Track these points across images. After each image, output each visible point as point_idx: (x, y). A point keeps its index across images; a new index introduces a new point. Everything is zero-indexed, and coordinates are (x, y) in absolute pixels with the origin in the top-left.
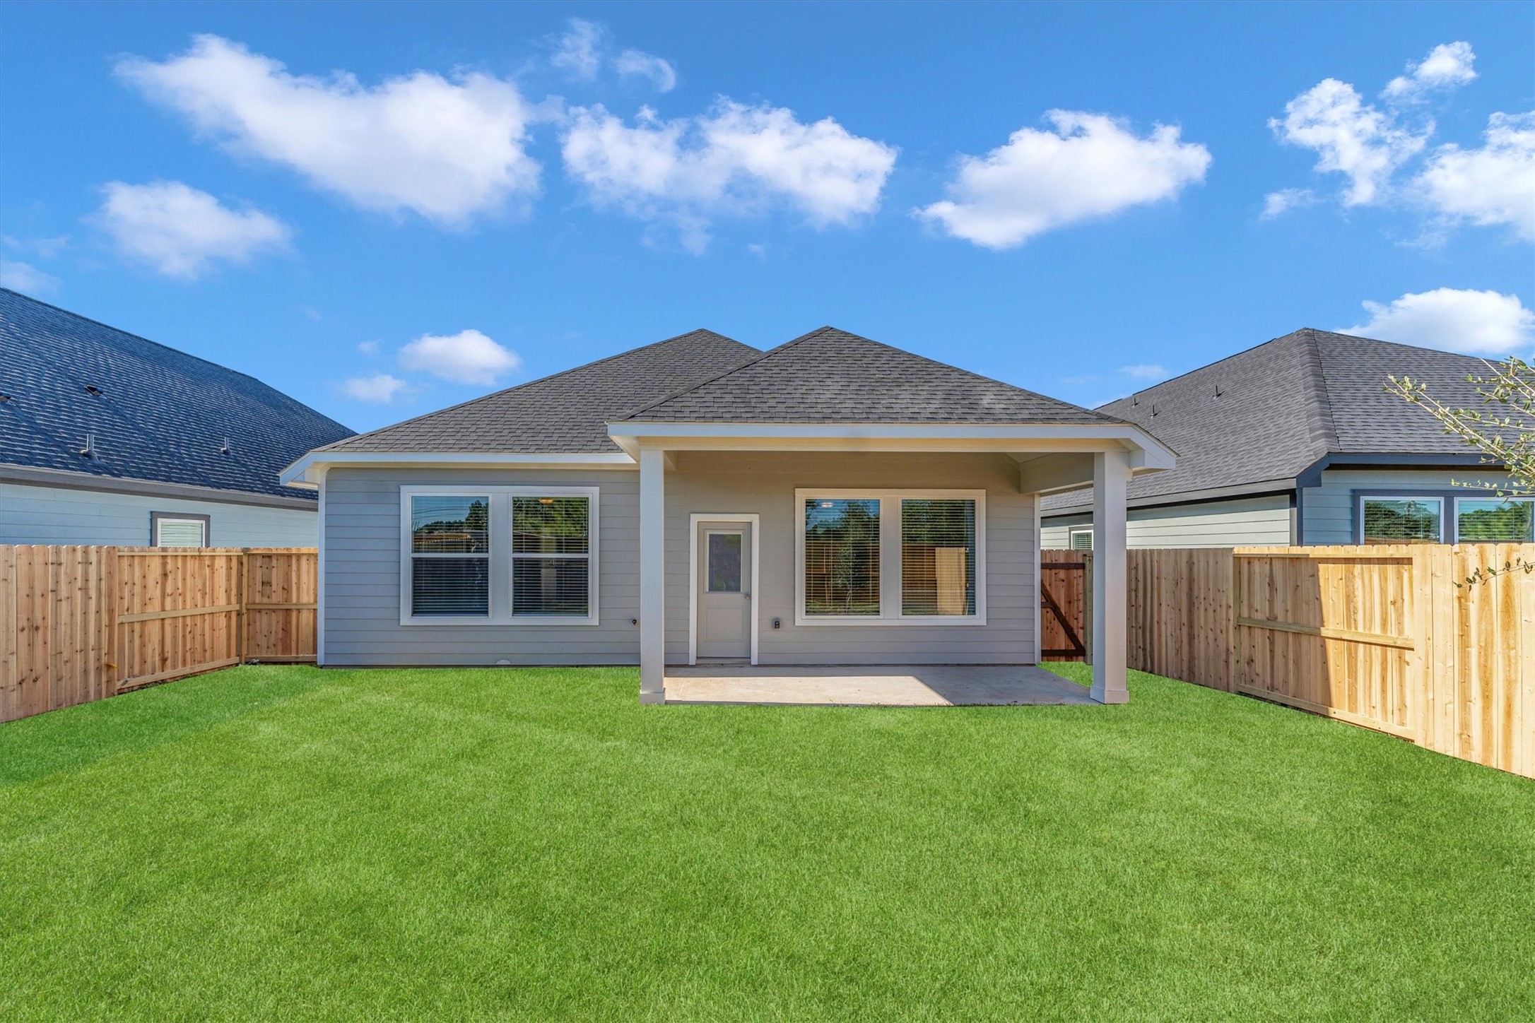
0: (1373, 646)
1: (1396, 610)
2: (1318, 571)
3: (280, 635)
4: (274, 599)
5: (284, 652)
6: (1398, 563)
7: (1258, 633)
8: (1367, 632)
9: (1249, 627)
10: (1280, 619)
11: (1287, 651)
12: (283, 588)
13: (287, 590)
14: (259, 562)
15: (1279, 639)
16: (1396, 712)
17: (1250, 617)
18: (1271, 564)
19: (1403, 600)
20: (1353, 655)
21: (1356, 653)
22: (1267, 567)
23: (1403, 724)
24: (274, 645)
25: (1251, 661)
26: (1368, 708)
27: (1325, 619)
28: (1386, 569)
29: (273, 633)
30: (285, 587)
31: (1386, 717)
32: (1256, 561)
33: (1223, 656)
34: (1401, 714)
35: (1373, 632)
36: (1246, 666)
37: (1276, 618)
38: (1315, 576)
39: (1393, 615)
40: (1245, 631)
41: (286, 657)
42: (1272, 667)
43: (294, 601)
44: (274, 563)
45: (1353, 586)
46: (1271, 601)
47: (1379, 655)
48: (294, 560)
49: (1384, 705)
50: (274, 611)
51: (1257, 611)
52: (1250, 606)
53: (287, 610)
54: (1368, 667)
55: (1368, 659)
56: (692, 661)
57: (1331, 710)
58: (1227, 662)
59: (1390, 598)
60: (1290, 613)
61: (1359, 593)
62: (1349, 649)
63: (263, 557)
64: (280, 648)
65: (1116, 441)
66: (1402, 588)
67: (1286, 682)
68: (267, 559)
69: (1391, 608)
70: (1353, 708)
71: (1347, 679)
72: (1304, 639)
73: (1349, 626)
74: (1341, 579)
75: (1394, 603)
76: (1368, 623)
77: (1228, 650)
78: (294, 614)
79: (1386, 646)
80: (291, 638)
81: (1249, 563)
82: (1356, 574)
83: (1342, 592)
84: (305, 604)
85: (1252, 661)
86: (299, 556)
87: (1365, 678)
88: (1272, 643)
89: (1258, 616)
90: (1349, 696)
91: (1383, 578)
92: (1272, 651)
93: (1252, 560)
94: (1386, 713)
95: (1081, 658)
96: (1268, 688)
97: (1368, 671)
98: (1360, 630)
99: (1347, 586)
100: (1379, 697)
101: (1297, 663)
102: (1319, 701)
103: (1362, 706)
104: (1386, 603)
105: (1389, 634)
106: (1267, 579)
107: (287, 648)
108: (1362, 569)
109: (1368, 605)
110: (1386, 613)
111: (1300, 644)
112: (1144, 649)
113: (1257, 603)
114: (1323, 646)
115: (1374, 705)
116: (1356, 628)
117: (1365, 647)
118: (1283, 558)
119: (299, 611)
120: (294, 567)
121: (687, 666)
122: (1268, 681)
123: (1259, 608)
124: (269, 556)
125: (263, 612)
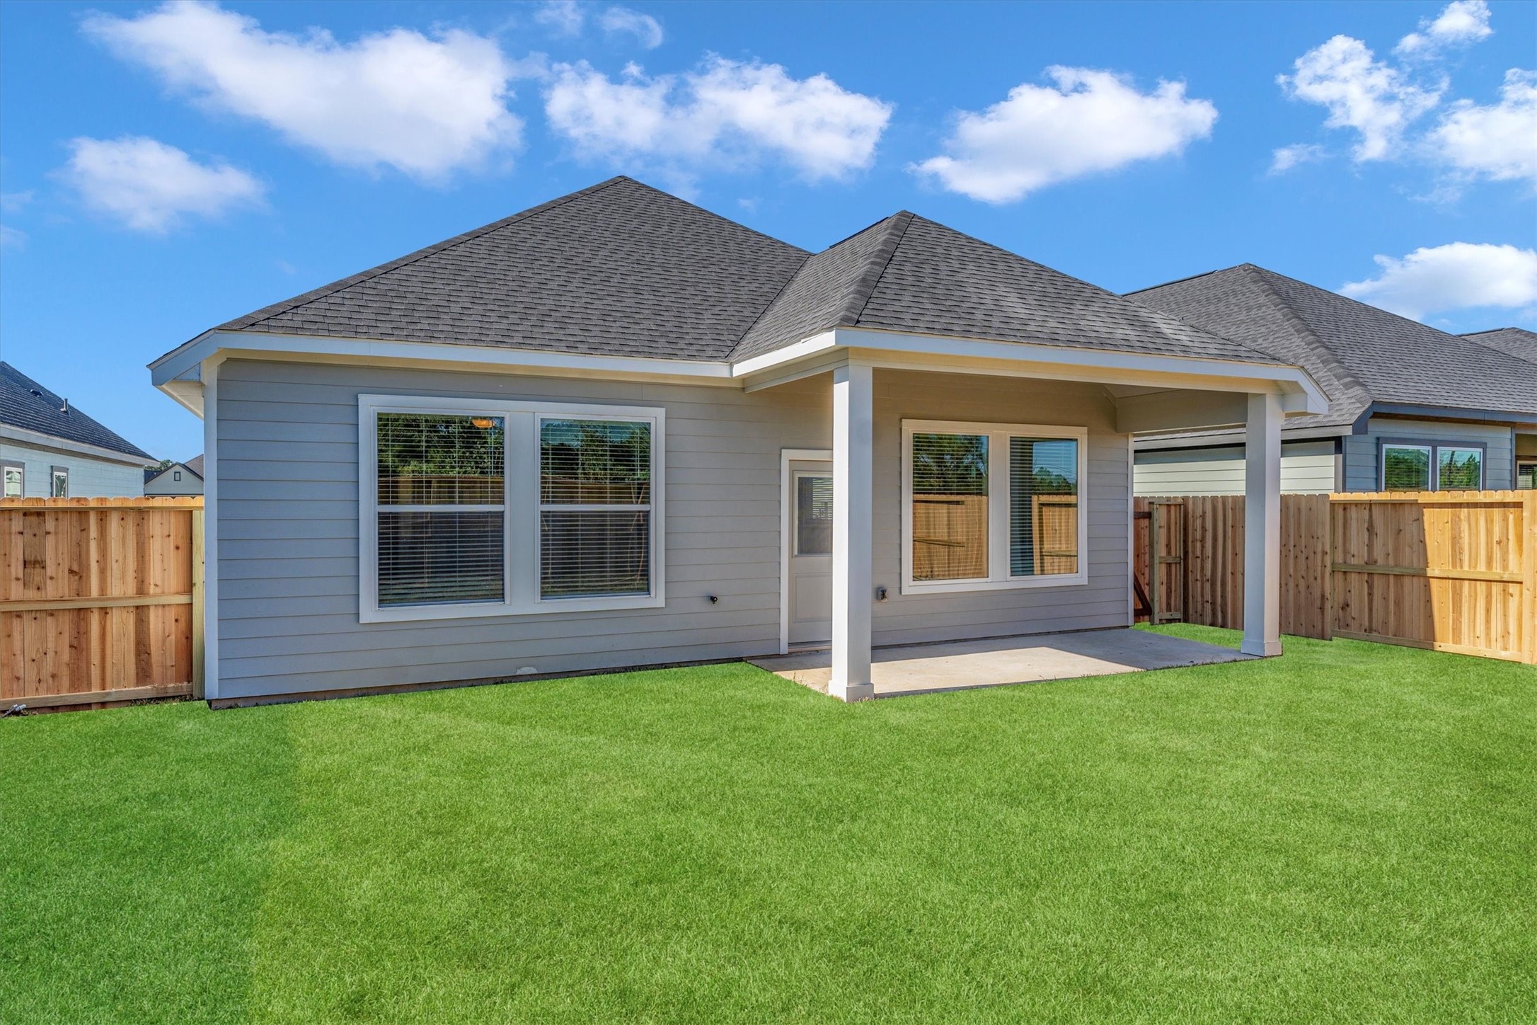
0: (1478, 583)
1: (1501, 549)
2: (1423, 515)
3: (66, 655)
4: (51, 591)
5: (74, 686)
6: (1504, 507)
7: (1354, 578)
8: (1472, 570)
9: (1345, 572)
10: (1380, 561)
11: (1388, 594)
12: (71, 571)
13: (78, 574)
14: (17, 524)
15: (1378, 582)
16: (1500, 639)
17: (1345, 562)
18: (1370, 510)
19: (1508, 539)
20: (1458, 591)
21: (1461, 590)
22: (1366, 512)
23: (1506, 649)
24: (53, 676)
25: (1346, 606)
26: (1472, 638)
27: (1429, 560)
28: (1493, 512)
29: (51, 654)
30: (75, 568)
31: (1490, 645)
32: (1353, 508)
33: (1318, 603)
34: (1504, 641)
35: (1478, 569)
36: (1341, 611)
37: (1376, 562)
38: (1419, 520)
39: (1498, 552)
40: (1339, 577)
41: (81, 696)
42: (1370, 610)
43: (95, 592)
44: (50, 525)
45: (1460, 528)
46: (1370, 546)
47: (1484, 590)
48: (93, 518)
49: (1488, 634)
50: (51, 613)
51: (1353, 556)
52: (1346, 552)
53: (80, 610)
54: (1473, 602)
55: (1473, 594)
56: (784, 649)
57: (1436, 644)
58: (1322, 609)
59: (1496, 538)
60: (1391, 558)
61: (1465, 535)
62: (1454, 587)
63: (25, 514)
64: (65, 681)
65: (1275, 383)
66: (1507, 529)
67: (1385, 623)
68: (34, 519)
69: (1496, 548)
70: (1457, 639)
71: (1451, 614)
72: (1407, 581)
73: (1454, 566)
74: (1448, 522)
75: (1499, 543)
76: (1473, 561)
77: (1323, 596)
78: (95, 620)
79: (1491, 581)
80: (88, 663)
81: (1345, 509)
82: (1462, 517)
83: (1448, 535)
84: (114, 599)
85: (1348, 605)
86: (103, 513)
87: (1469, 611)
88: (1371, 587)
89: (1353, 561)
90: (1453, 629)
91: (1489, 522)
92: (1370, 594)
93: (1348, 506)
94: (1490, 641)
95: (1147, 617)
96: (1365, 631)
97: (1472, 605)
98: (1466, 568)
99: (1453, 529)
100: (1483, 627)
101: (1398, 603)
102: (1422, 637)
103: (1466, 637)
104: (1492, 543)
105: (1494, 570)
106: (1366, 525)
107: (79, 677)
108: (1469, 513)
109: (1474, 546)
110: (1492, 552)
111: (1402, 586)
112: (1213, 603)
113: (1353, 549)
114: (1427, 587)
115: (1478, 635)
116: (1461, 567)
117: (1470, 585)
118: (1384, 504)
119: (104, 611)
120: (93, 532)
121: (779, 656)
122: (1366, 623)
123: (1356, 553)
124: (40, 514)
125: (25, 616)
